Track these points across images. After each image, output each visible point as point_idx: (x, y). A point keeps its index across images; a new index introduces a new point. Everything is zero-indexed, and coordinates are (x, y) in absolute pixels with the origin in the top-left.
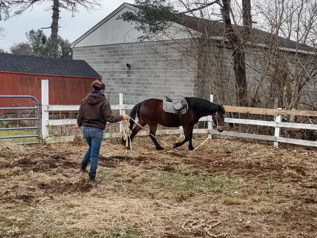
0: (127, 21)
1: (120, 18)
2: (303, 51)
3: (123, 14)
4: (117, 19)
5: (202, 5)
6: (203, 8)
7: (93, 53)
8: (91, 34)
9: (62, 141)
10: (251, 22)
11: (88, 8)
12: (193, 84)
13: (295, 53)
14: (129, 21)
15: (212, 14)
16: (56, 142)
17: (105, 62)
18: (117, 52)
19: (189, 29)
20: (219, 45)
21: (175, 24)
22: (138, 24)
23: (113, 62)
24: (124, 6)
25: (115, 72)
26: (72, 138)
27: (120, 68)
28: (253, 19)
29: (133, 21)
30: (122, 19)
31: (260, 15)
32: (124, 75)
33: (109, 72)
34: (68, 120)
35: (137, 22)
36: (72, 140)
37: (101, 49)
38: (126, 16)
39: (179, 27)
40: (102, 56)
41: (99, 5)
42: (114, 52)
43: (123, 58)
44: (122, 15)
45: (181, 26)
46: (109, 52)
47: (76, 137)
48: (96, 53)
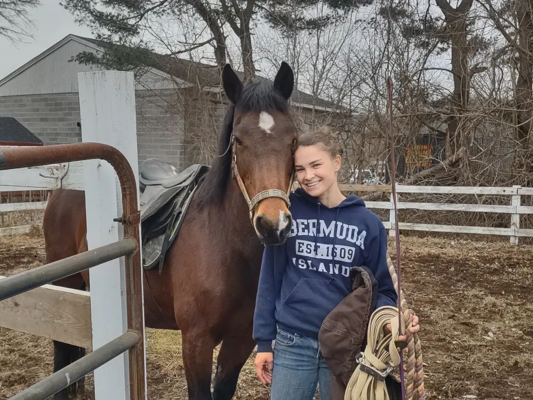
0: (85, 65)
1: (74, 60)
2: (320, 108)
3: (77, 54)
4: (69, 61)
5: (191, 46)
6: (191, 49)
7: (21, 106)
8: (17, 78)
9: (13, 232)
10: (254, 70)
11: (14, 40)
12: (179, 152)
13: (310, 110)
14: (88, 64)
15: (203, 58)
16: (6, 234)
17: (42, 120)
18: (61, 104)
19: (174, 77)
20: (213, 99)
21: (154, 70)
22: (101, 68)
23: (54, 120)
24: (70, 39)
25: (58, 134)
26: (27, 229)
27: (66, 128)
28: (257, 66)
29: (93, 63)
30: (77, 62)
31: (264, 60)
32: (74, 138)
33: (49, 134)
34: (20, 203)
35: (100, 66)
36: (27, 231)
37: (33, 101)
38: (82, 57)
39: (162, 75)
40: (37, 110)
41: (32, 36)
42: (56, 104)
43: (71, 114)
44: (77, 56)
45: (165, 75)
46: (47, 105)
47: (33, 226)
48: (25, 105)
